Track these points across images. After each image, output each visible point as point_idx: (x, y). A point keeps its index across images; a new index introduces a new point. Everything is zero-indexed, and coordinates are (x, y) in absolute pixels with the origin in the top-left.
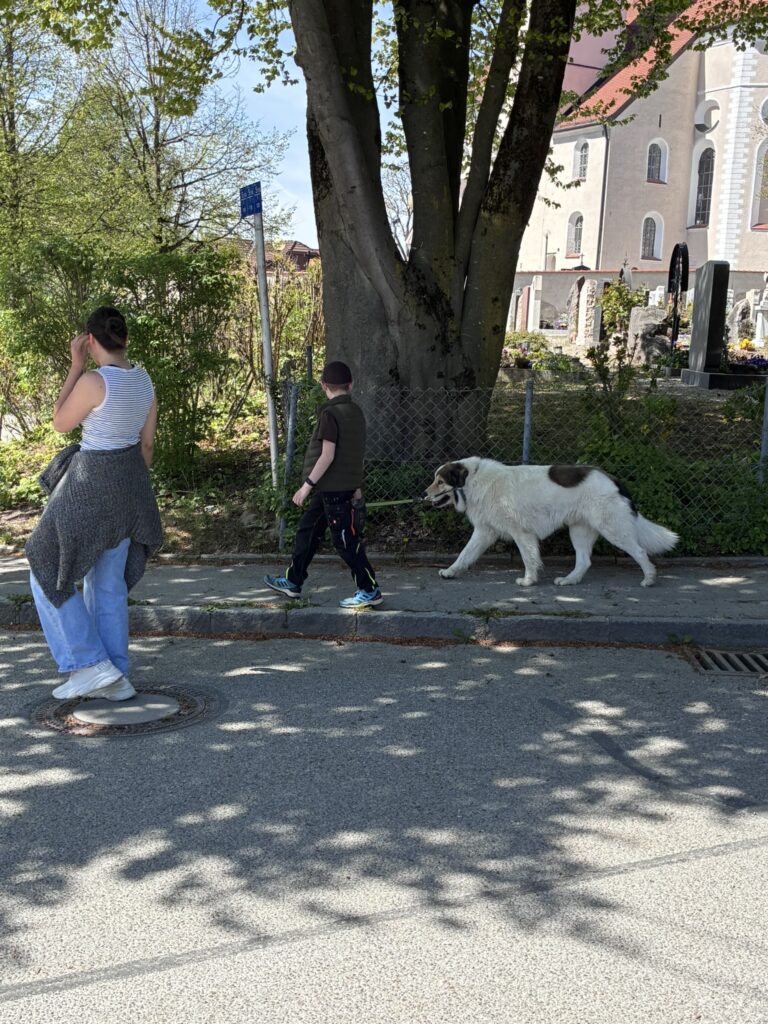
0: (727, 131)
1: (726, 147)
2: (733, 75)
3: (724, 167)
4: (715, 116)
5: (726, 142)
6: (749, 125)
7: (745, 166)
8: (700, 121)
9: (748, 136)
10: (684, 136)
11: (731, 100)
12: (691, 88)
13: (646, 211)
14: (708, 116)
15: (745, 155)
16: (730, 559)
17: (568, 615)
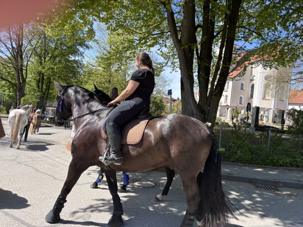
0: (257, 81)
1: (257, 84)
2: (258, 71)
3: (256, 87)
4: (254, 78)
5: (257, 83)
6: (261, 80)
7: (261, 87)
8: (251, 79)
9: (261, 82)
10: (248, 81)
11: (258, 75)
12: (250, 73)
13: (240, 95)
14: (253, 78)
15: (261, 85)
16: (261, 166)
17: (229, 174)
